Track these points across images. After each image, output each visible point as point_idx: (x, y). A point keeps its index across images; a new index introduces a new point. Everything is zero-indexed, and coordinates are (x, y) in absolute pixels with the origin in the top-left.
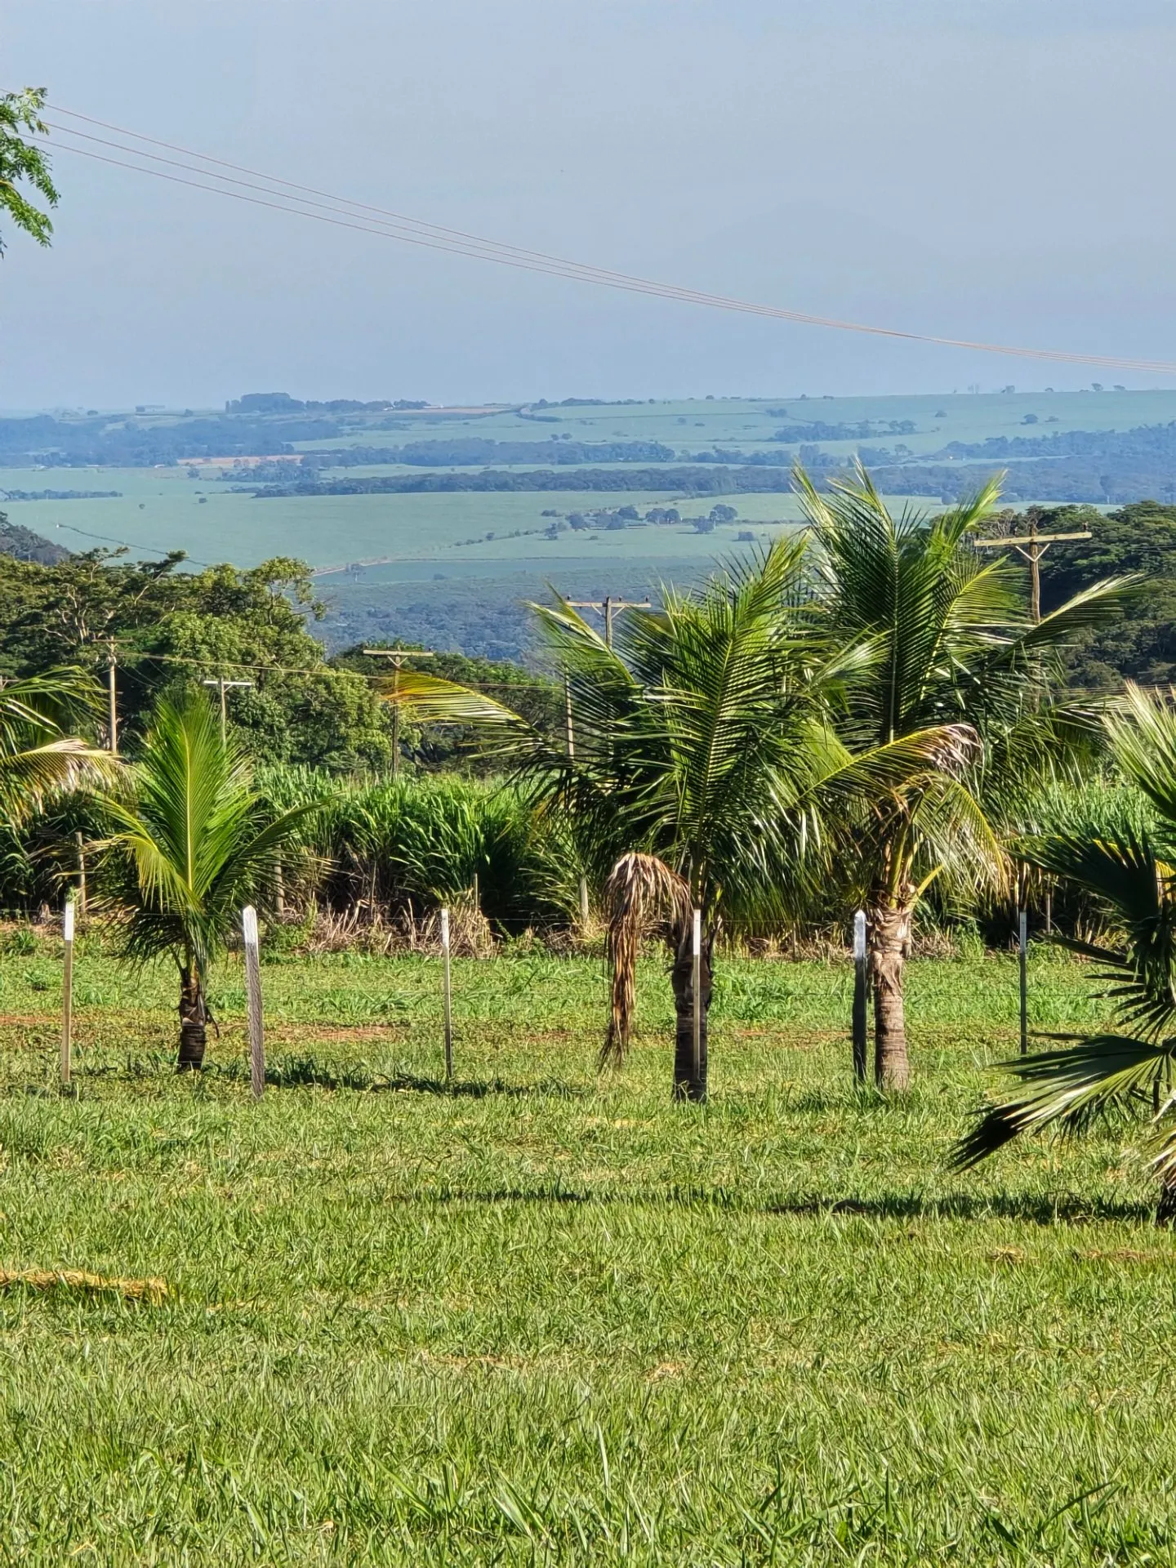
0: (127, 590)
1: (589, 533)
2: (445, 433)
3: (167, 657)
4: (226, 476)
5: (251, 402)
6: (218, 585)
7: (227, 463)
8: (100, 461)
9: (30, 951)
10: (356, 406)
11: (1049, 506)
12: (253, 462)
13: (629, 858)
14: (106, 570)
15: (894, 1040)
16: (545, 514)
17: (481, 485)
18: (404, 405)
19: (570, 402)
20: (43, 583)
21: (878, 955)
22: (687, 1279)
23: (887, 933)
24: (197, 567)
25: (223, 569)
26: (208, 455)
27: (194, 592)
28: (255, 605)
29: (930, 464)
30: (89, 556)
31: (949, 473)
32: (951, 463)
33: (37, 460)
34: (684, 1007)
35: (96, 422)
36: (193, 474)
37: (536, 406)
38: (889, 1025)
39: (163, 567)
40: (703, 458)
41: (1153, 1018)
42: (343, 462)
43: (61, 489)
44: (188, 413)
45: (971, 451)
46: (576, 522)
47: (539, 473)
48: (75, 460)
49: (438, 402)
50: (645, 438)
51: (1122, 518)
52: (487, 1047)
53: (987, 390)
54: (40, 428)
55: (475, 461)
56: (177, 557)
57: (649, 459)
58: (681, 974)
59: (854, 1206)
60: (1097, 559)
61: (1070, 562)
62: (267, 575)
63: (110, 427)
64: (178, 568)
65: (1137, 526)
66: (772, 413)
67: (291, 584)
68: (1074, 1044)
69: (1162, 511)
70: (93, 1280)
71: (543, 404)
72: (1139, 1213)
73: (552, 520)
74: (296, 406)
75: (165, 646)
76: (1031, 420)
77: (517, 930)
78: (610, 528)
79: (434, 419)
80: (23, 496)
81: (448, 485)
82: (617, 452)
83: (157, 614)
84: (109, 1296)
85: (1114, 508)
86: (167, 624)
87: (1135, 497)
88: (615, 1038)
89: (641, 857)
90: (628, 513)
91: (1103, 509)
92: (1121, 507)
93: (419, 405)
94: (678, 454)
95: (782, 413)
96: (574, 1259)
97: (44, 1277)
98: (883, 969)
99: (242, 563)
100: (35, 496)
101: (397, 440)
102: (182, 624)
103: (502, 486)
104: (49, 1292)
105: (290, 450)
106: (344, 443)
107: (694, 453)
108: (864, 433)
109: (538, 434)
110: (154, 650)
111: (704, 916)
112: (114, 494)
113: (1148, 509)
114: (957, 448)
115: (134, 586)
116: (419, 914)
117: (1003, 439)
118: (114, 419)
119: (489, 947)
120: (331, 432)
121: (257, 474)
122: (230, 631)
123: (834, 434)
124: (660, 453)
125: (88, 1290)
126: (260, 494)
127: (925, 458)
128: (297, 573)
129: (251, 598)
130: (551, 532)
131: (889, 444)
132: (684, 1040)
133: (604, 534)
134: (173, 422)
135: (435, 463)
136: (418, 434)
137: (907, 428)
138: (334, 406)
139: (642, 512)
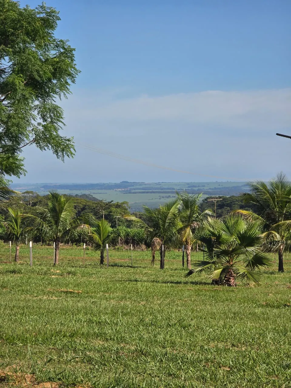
0: (106, 205)
1: (164, 199)
2: (147, 186)
3: (111, 214)
4: (120, 191)
5: (123, 182)
6: (117, 204)
7: (120, 190)
8: (105, 189)
9: (88, 249)
10: (136, 183)
11: (221, 196)
12: (123, 189)
13: (155, 238)
14: (104, 203)
15: (189, 262)
16: (159, 196)
17: (151, 193)
18: (142, 183)
19: (163, 182)
20: (96, 204)
21: (187, 251)
22: (148, 292)
23: (189, 248)
24: (115, 202)
25: (118, 202)
26: (118, 188)
27: (114, 205)
28: (122, 207)
29: (207, 191)
30: (102, 201)
31: (209, 192)
32: (209, 190)
33: (97, 189)
34: (161, 257)
35: (104, 184)
36: (116, 191)
37: (158, 183)
38: (189, 260)
39: (111, 202)
40: (179, 190)
41: (211, 259)
42: (134, 190)
43: (100, 193)
44: (115, 183)
45: (212, 189)
46: (163, 197)
47: (159, 191)
48: (101, 189)
49: (146, 182)
50: (172, 187)
51: (230, 197)
52: (141, 262)
53: (214, 181)
54: (97, 185)
55: (151, 190)
56: (112, 201)
57: (172, 190)
58: (161, 253)
59: (172, 282)
60: (227, 203)
61: (223, 203)
62: (123, 203)
63: (106, 185)
64: (112, 203)
65: (232, 198)
66: (187, 184)
67: (126, 204)
68: (200, 262)
69: (235, 197)
70: (72, 291)
71: (159, 183)
72: (208, 284)
73: (160, 197)
74: (129, 183)
75: (111, 212)
76: (219, 185)
77: (149, 247)
78: (167, 198)
79: (145, 184)
80: (95, 193)
81: (147, 193)
82: (168, 189)
83: (109, 208)
84: (74, 293)
85: (229, 196)
86: (111, 209)
87: (232, 195)
88: (153, 261)
89: (157, 238)
90: (170, 196)
91: (228, 196)
92: (230, 196)
93: (144, 183)
94: (176, 189)
95: (189, 184)
96: (135, 289)
97: (66, 290)
98: (188, 253)
99: (120, 201)
100: (97, 193)
101: (141, 187)
102: (113, 209)
103: (154, 193)
104: (67, 292)
105: (128, 188)
106: (134, 187)
107: (178, 189)
108: (199, 187)
109: (159, 186)
110: (109, 212)
111: (164, 246)
112: (106, 193)
113: (233, 196)
114: (210, 189)
115: (107, 204)
116: (137, 245)
117: (216, 188)
118: (106, 184)
119: (145, 250)
120: (133, 186)
121: (123, 191)
122: (119, 210)
123: (195, 187)
124: (173, 189)
125: (72, 292)
126: (124, 193)
127: (206, 190)
128: (127, 203)
129: (121, 206)
130: (160, 199)
131: (202, 188)
132: (161, 261)
133: (166, 199)
134: (114, 184)
135: (146, 190)
136: (144, 186)
137: (204, 186)
138: (134, 183)
139: (171, 196)
